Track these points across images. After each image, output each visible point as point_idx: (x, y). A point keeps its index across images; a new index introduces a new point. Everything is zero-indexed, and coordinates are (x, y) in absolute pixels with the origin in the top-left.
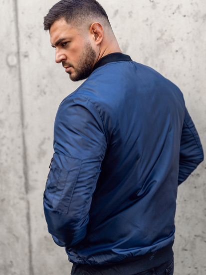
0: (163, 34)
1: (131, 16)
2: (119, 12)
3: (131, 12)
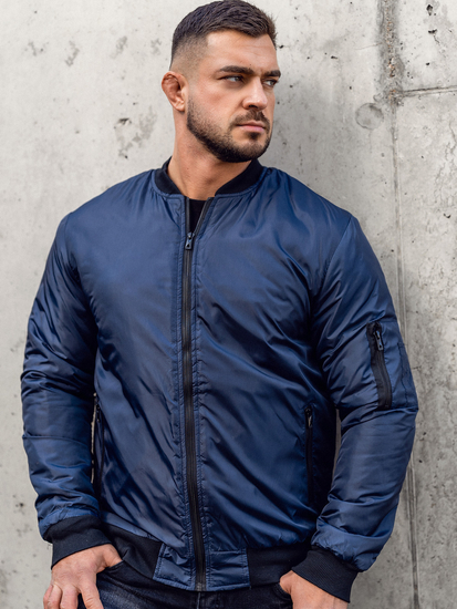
1: (157, 50)
2: (128, 41)
3: (157, 41)
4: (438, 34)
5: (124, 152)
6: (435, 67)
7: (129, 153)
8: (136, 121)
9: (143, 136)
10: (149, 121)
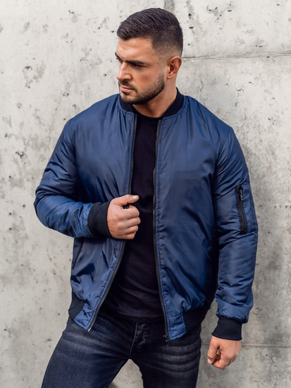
0: (87, 54)
1: (46, 30)
2: (30, 25)
3: (46, 25)
4: (194, 29)
5: (28, 85)
6: (193, 46)
7: (31, 85)
8: (34, 68)
9: (39, 76)
10: (42, 68)
